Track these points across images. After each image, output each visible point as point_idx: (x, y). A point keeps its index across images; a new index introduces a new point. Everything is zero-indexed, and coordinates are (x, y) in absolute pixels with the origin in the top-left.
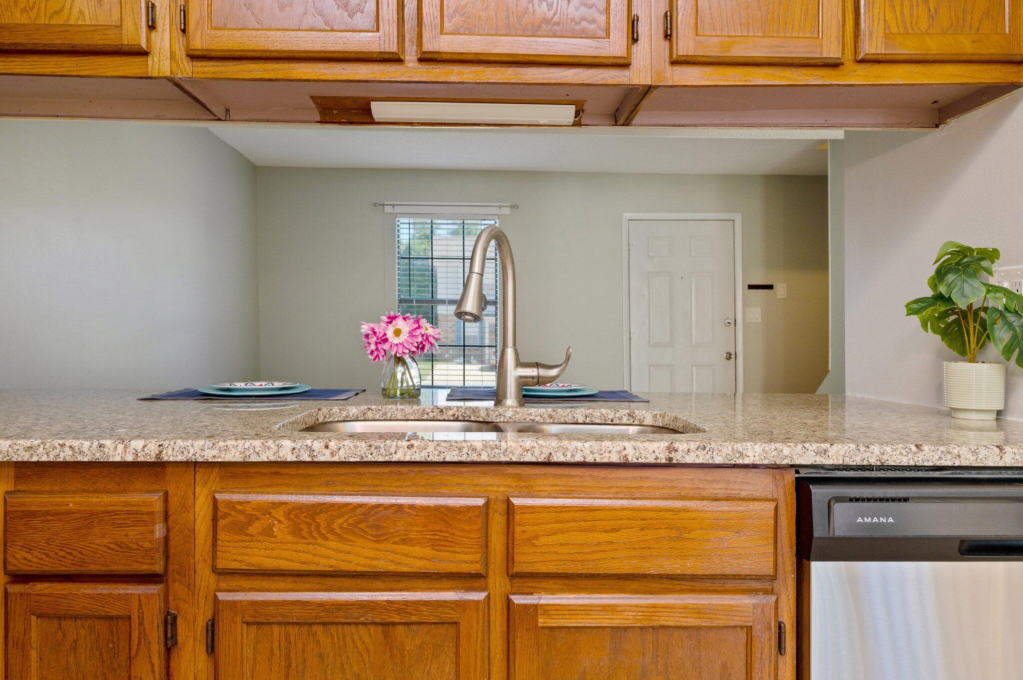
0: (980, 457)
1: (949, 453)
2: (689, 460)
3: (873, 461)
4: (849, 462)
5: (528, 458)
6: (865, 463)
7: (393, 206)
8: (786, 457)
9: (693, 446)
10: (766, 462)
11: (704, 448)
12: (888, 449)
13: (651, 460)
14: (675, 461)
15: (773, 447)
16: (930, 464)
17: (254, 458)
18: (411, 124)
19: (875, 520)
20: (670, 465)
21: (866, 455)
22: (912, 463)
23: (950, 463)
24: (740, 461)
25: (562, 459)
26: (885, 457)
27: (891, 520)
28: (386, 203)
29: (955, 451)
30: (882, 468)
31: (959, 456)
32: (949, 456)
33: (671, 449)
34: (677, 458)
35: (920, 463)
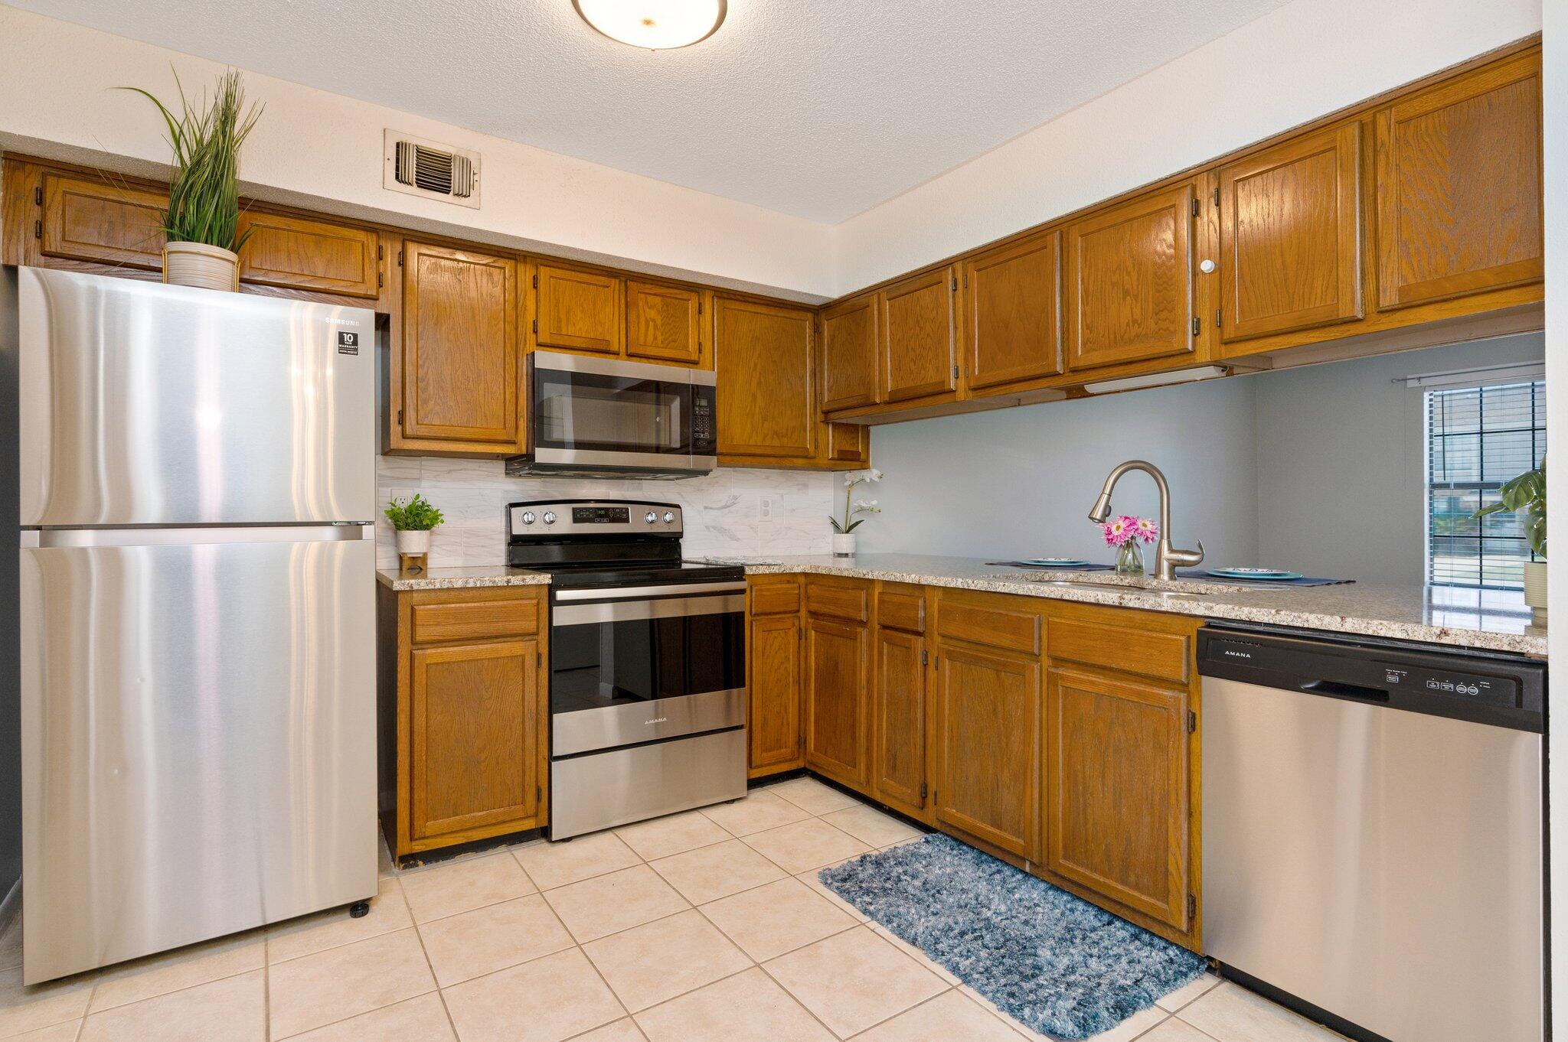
0: (1325, 623)
1: (1300, 617)
2: (1131, 605)
3: (1243, 617)
4: (1226, 616)
5: (1052, 596)
6: (1238, 618)
7: (1419, 379)
8: (1187, 609)
9: (1133, 597)
10: (1174, 611)
11: (1139, 599)
12: (1254, 610)
13: (1111, 603)
14: (1123, 605)
15: (1179, 602)
16: (1285, 624)
17: (948, 586)
18: (1118, 392)
19: (1238, 654)
20: (1120, 607)
21: (1238, 613)
22: (1271, 622)
23: (1301, 625)
24: (1159, 609)
25: (1067, 598)
26: (1252, 616)
27: (1248, 656)
28: (1409, 377)
29: (1305, 617)
30: (1250, 622)
31: (1308, 621)
32: (1300, 620)
33: (1121, 598)
34: (1125, 603)
35: (1278, 622)
